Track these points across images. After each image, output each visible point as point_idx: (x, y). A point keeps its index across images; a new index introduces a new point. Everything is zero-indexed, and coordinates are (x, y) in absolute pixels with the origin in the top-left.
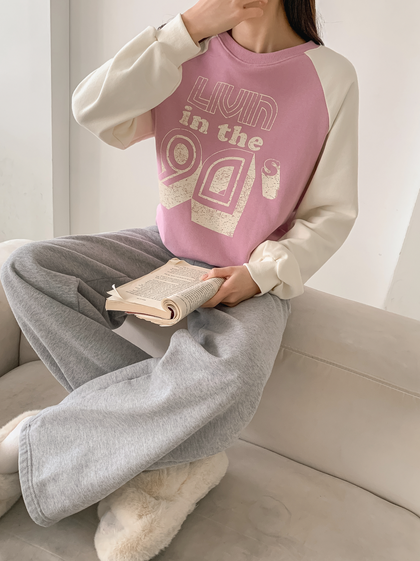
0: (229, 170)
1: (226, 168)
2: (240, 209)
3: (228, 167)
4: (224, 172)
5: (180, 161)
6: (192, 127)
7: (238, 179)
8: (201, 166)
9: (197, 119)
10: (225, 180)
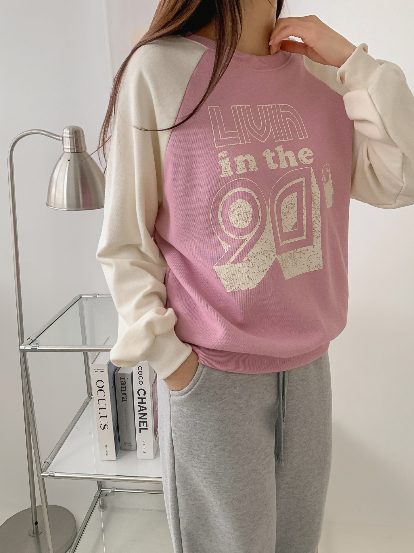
0: (292, 199)
1: (288, 198)
2: (317, 234)
3: (290, 196)
4: (288, 203)
5: (243, 224)
6: (239, 172)
7: (304, 203)
8: (268, 211)
9: (239, 160)
10: (292, 212)
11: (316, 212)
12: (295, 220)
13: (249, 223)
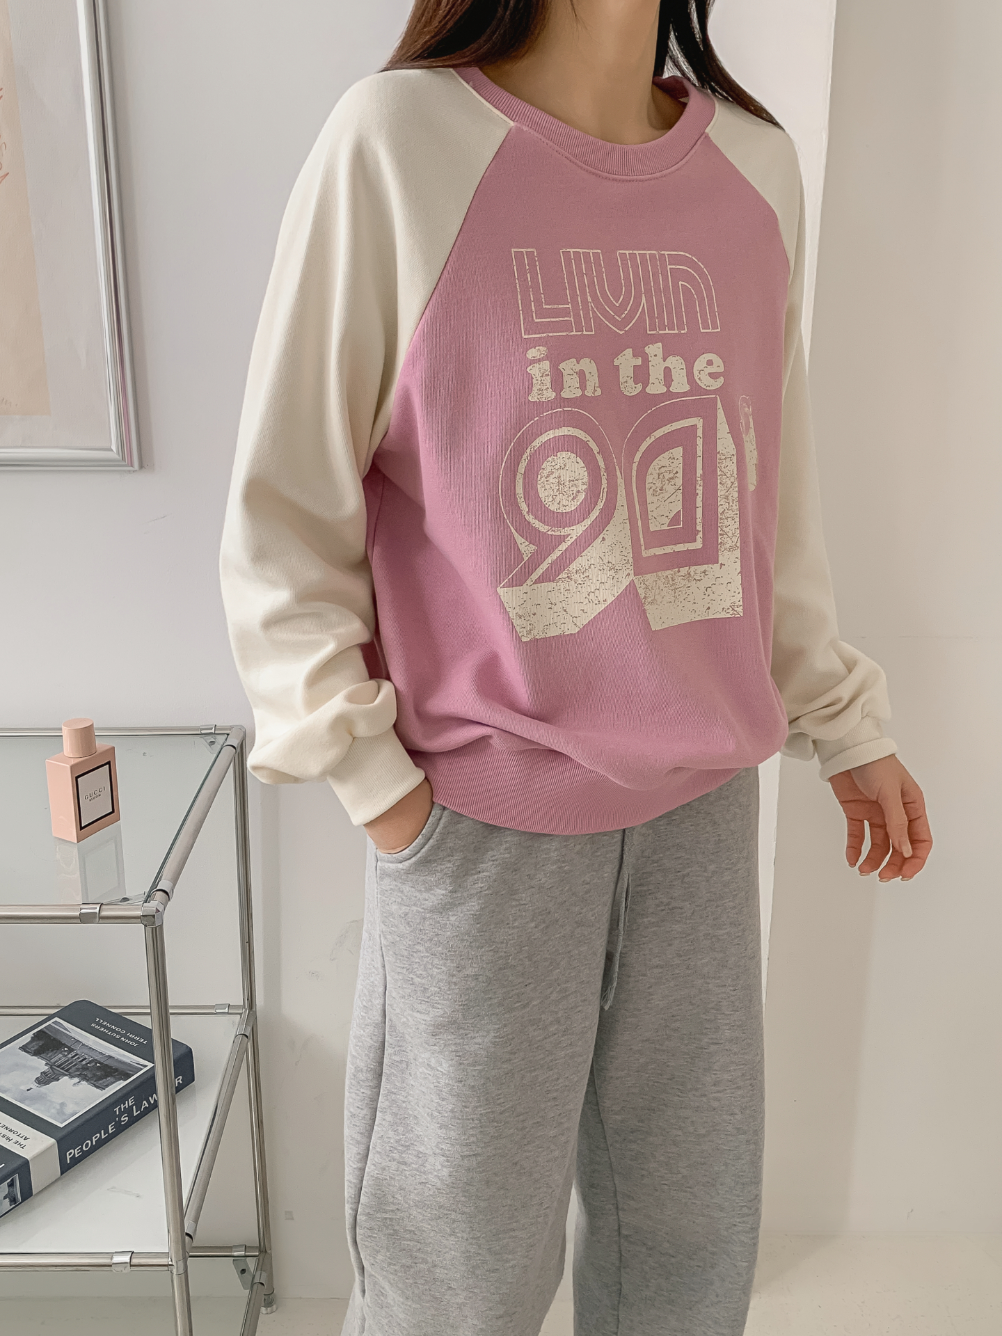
1: (662, 459)
3: (666, 455)
4: (663, 470)
5: (566, 504)
6: (566, 394)
7: (699, 471)
8: (620, 481)
9: (568, 367)
10: (670, 488)
11: (727, 494)
12: (678, 507)
13: (579, 503)
